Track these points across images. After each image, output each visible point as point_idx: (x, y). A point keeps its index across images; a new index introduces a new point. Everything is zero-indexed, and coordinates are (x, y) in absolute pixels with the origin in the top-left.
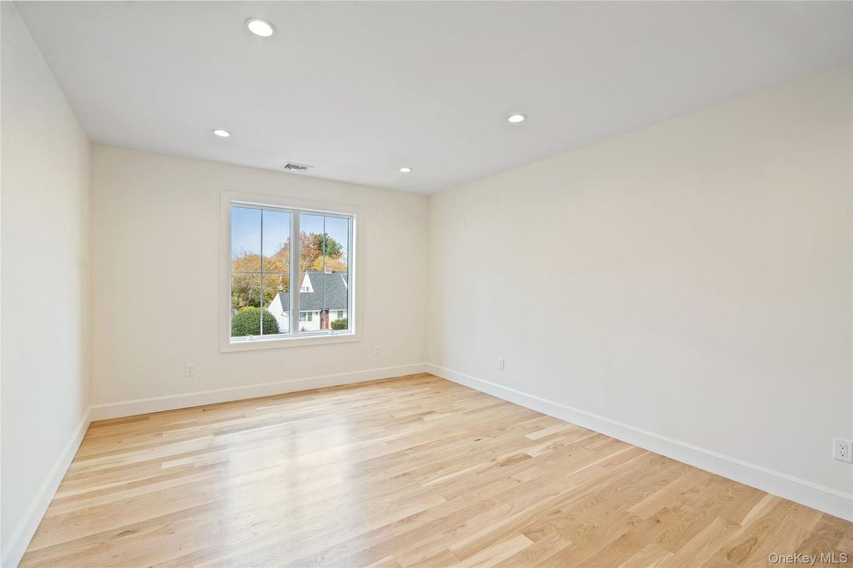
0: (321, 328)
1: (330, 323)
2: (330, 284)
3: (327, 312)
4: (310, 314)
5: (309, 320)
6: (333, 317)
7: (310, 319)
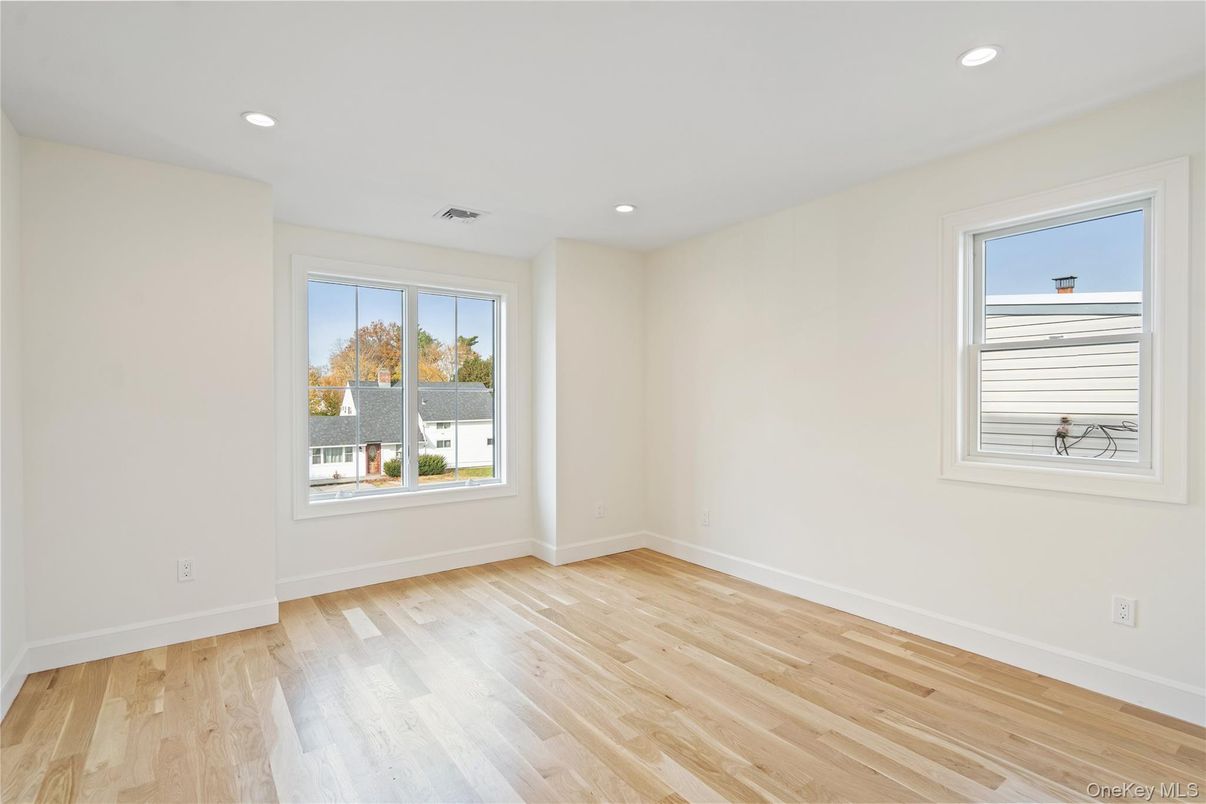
0: (368, 472)
1: (382, 465)
2: (385, 402)
3: (378, 447)
4: (349, 450)
5: (347, 460)
6: (387, 455)
7: (349, 459)
